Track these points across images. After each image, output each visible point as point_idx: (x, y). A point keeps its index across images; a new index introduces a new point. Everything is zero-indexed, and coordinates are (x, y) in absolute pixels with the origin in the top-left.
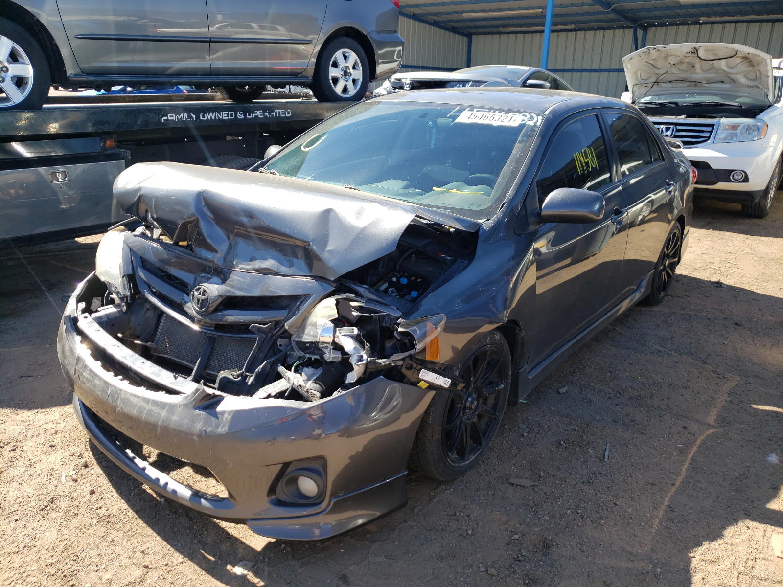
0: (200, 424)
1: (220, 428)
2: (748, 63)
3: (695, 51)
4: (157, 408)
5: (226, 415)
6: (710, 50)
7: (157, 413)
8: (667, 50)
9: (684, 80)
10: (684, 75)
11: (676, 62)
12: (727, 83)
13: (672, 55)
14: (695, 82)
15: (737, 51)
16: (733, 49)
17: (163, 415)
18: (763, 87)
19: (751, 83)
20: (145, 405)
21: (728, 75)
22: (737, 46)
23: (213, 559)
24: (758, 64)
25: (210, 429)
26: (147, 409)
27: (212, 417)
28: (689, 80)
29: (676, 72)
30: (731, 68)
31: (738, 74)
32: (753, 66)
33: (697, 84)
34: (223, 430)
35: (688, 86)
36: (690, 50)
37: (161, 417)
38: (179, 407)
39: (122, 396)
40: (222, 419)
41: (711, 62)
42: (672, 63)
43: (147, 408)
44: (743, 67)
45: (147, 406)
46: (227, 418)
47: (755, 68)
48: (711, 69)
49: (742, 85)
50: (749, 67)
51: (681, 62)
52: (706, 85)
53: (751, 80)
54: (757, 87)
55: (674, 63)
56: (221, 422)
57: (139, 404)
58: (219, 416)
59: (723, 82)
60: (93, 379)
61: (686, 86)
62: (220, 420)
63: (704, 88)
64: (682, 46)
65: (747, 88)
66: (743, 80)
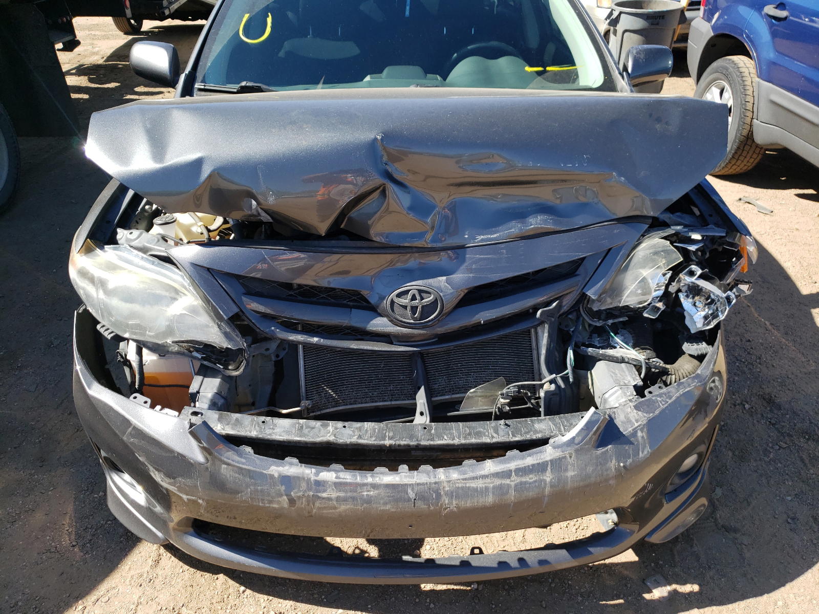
0: (614, 461)
1: (641, 453)
4: (531, 476)
5: (639, 434)
7: (535, 481)
17: (548, 480)
20: (507, 481)
23: (621, 601)
25: (629, 461)
26: (513, 486)
27: (625, 446)
34: (645, 452)
37: (545, 484)
38: (571, 457)
39: (447, 489)
40: (638, 441)
43: (513, 484)
45: (511, 481)
46: (643, 437)
56: (638, 444)
57: (492, 485)
58: (632, 439)
60: (355, 494)
62: (636, 443)
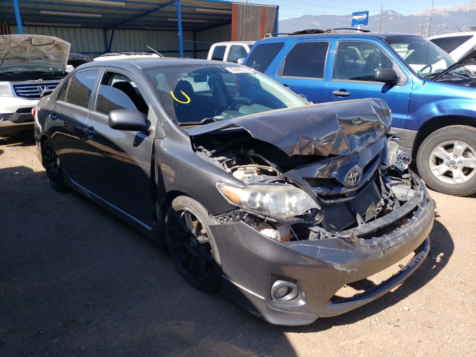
2: (57, 48)
3: (30, 40)
6: (37, 40)
8: (12, 38)
9: (17, 58)
10: (17, 55)
11: (15, 46)
12: (43, 59)
13: (13, 42)
14: (25, 59)
15: (54, 41)
16: (52, 39)
18: (63, 61)
19: (57, 60)
21: (45, 55)
22: (54, 38)
24: (63, 49)
28: (20, 58)
29: (13, 53)
30: (47, 50)
31: (50, 54)
32: (60, 49)
33: (26, 60)
35: (19, 62)
36: (27, 38)
41: (37, 47)
42: (12, 46)
44: (54, 50)
47: (61, 50)
48: (35, 51)
49: (52, 61)
50: (58, 50)
51: (18, 46)
52: (30, 61)
53: (57, 57)
54: (60, 61)
55: (14, 46)
59: (41, 59)
61: (18, 61)
63: (29, 63)
64: (22, 36)
65: (54, 62)
66: (52, 58)
